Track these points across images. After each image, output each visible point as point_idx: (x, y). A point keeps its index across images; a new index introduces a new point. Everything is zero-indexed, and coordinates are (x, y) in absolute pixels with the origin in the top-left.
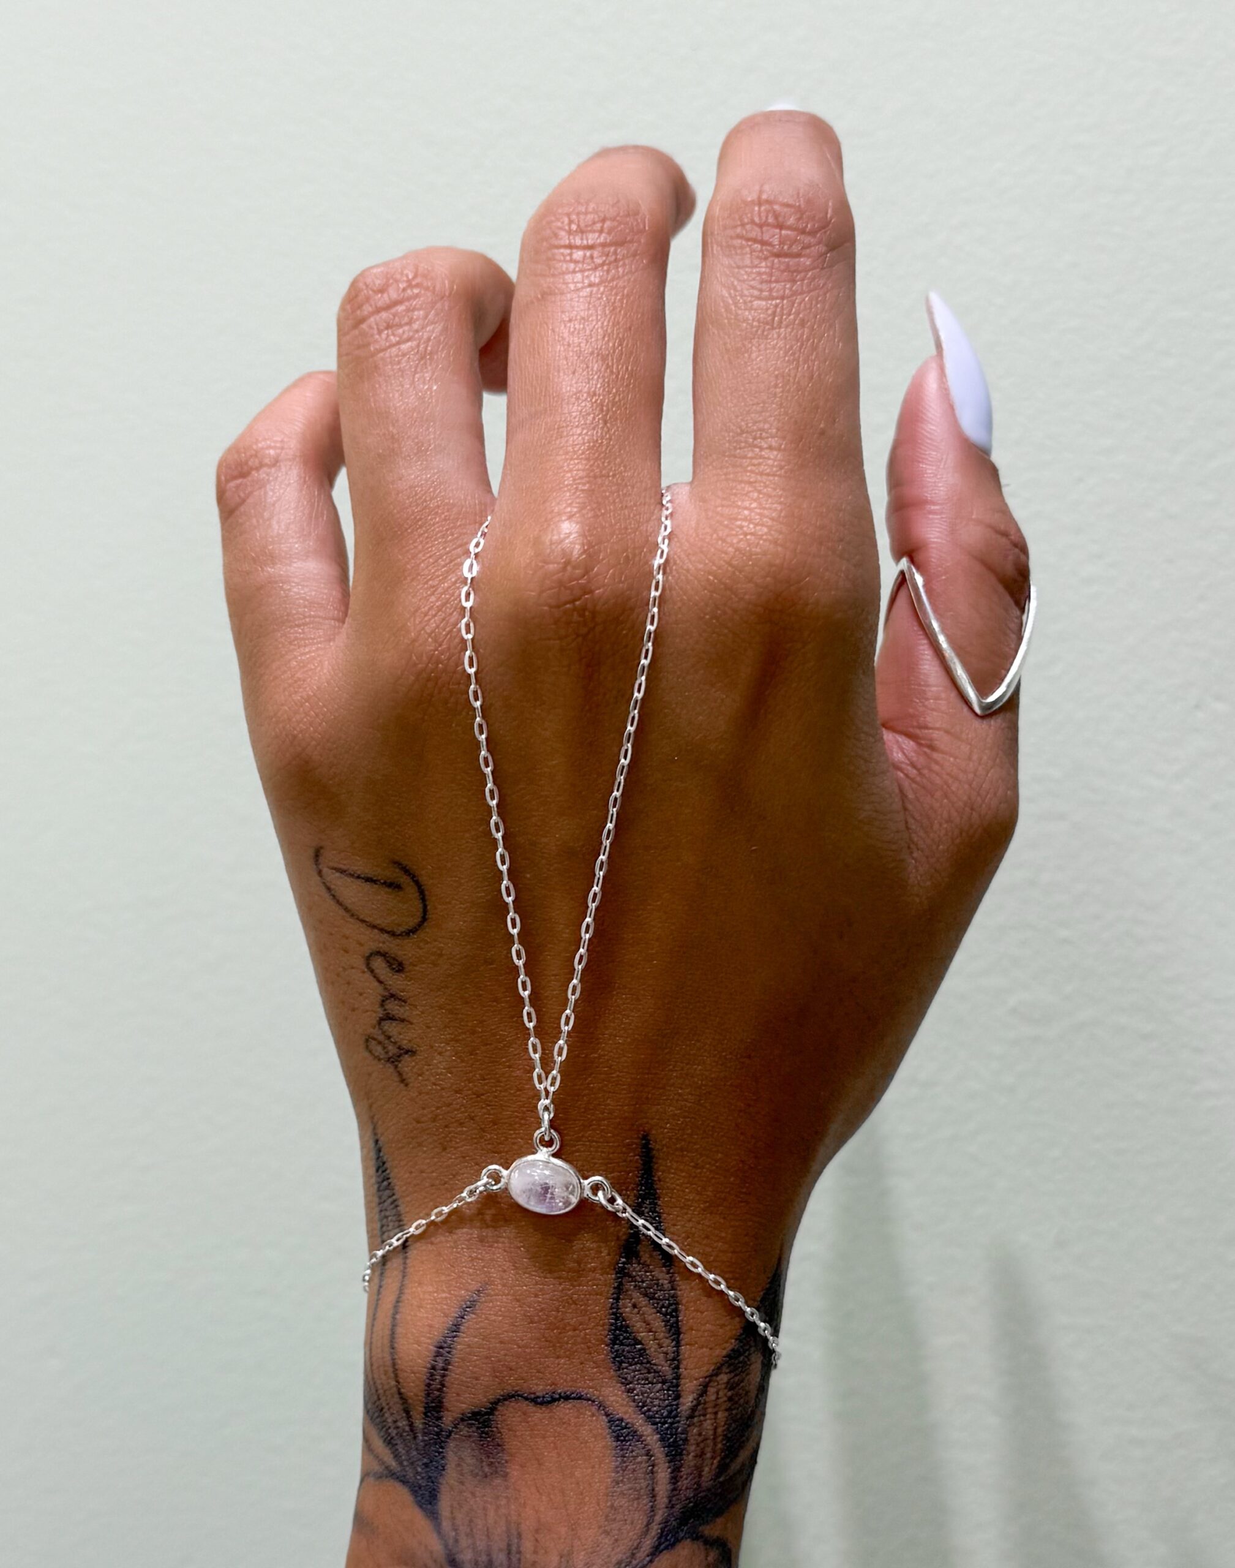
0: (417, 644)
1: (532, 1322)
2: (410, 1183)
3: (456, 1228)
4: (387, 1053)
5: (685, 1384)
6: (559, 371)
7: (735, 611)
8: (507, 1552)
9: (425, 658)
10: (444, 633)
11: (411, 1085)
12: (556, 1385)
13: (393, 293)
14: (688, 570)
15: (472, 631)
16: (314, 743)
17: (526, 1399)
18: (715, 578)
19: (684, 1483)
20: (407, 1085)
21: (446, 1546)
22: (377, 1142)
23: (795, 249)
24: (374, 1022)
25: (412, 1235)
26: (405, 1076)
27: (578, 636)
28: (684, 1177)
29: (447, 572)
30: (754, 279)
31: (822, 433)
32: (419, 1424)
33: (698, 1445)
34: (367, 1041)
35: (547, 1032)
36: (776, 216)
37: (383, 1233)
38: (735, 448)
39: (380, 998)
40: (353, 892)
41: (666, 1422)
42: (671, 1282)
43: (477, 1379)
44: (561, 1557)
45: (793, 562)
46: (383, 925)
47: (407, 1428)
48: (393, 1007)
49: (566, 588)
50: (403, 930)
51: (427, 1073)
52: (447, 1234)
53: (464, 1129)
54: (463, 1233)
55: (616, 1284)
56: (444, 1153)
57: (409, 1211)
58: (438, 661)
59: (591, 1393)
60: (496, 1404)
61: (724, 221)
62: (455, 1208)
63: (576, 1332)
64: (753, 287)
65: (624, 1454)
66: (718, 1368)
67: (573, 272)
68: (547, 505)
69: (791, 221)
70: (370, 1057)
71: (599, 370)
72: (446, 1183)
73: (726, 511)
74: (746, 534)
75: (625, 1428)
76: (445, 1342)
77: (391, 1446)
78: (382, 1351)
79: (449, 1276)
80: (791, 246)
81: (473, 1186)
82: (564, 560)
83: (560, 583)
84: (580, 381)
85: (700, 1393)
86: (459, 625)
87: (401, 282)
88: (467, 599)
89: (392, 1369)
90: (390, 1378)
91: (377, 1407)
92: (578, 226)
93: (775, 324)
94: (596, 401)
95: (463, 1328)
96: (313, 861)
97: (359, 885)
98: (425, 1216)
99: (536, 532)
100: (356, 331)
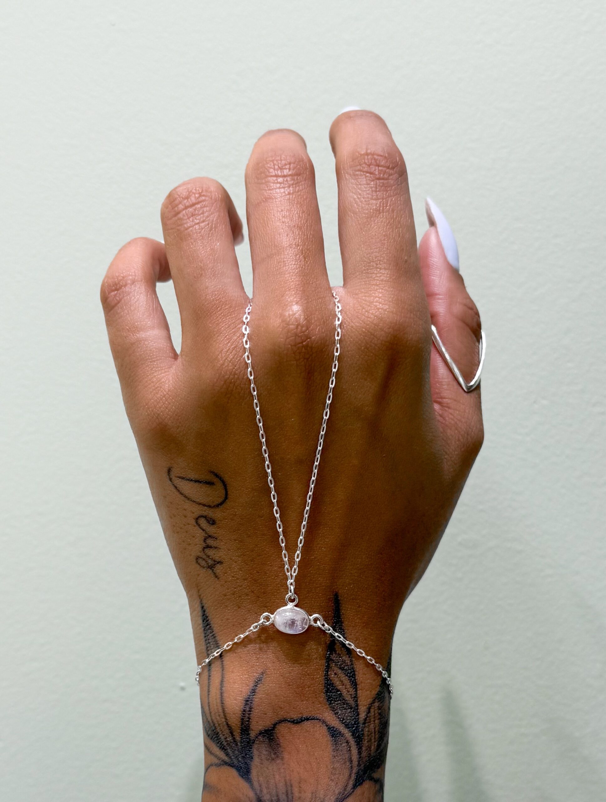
0: (224, 366)
1: (289, 685)
2: (221, 626)
3: (248, 645)
4: (208, 564)
5: (360, 708)
6: (280, 235)
7: (376, 345)
8: (286, 794)
9: (228, 373)
10: (237, 360)
11: (221, 578)
12: (302, 714)
13: (193, 199)
14: (352, 327)
15: (250, 359)
16: (168, 417)
17: (289, 721)
18: (366, 330)
19: (364, 754)
20: (218, 578)
21: (256, 794)
22: (203, 607)
23: (386, 176)
24: (201, 549)
25: (225, 650)
26: (217, 574)
27: (305, 359)
28: (354, 612)
29: (234, 332)
30: (368, 190)
31: (406, 261)
32: (238, 738)
33: (368, 736)
34: (197, 559)
35: (291, 549)
36: (375, 161)
37: (208, 651)
38: (368, 269)
39: (203, 538)
40: (187, 488)
41: (354, 727)
42: (351, 661)
43: (266, 714)
44: (312, 794)
46: (205, 503)
47: (232, 741)
48: (210, 542)
49: (298, 336)
50: (215, 504)
51: (229, 572)
52: (243, 648)
53: (249, 597)
54: (251, 647)
55: (326, 665)
56: (239, 609)
57: (222, 639)
58: (235, 374)
59: (319, 716)
60: (275, 725)
61: (351, 163)
62: (247, 635)
63: (310, 688)
64: (368, 194)
65: (336, 743)
66: (374, 700)
67: (279, 188)
68: (284, 298)
69: (383, 163)
70: (199, 567)
71: (299, 234)
72: (240, 624)
73: (367, 299)
74: (378, 309)
75: (335, 731)
76: (249, 698)
77: (224, 750)
78: (217, 706)
79: (247, 667)
80: (384, 175)
81: (256, 624)
82: (296, 324)
83: (296, 335)
84: (291, 239)
85: (367, 712)
86: (244, 356)
87: (196, 194)
88: (246, 344)
89: (222, 714)
90: (222, 718)
91: (215, 732)
92: (278, 166)
93: (381, 211)
94: (299, 249)
95: (257, 691)
96: (167, 474)
97: (192, 483)
98: (231, 640)
99: (281, 311)
100: (176, 218)
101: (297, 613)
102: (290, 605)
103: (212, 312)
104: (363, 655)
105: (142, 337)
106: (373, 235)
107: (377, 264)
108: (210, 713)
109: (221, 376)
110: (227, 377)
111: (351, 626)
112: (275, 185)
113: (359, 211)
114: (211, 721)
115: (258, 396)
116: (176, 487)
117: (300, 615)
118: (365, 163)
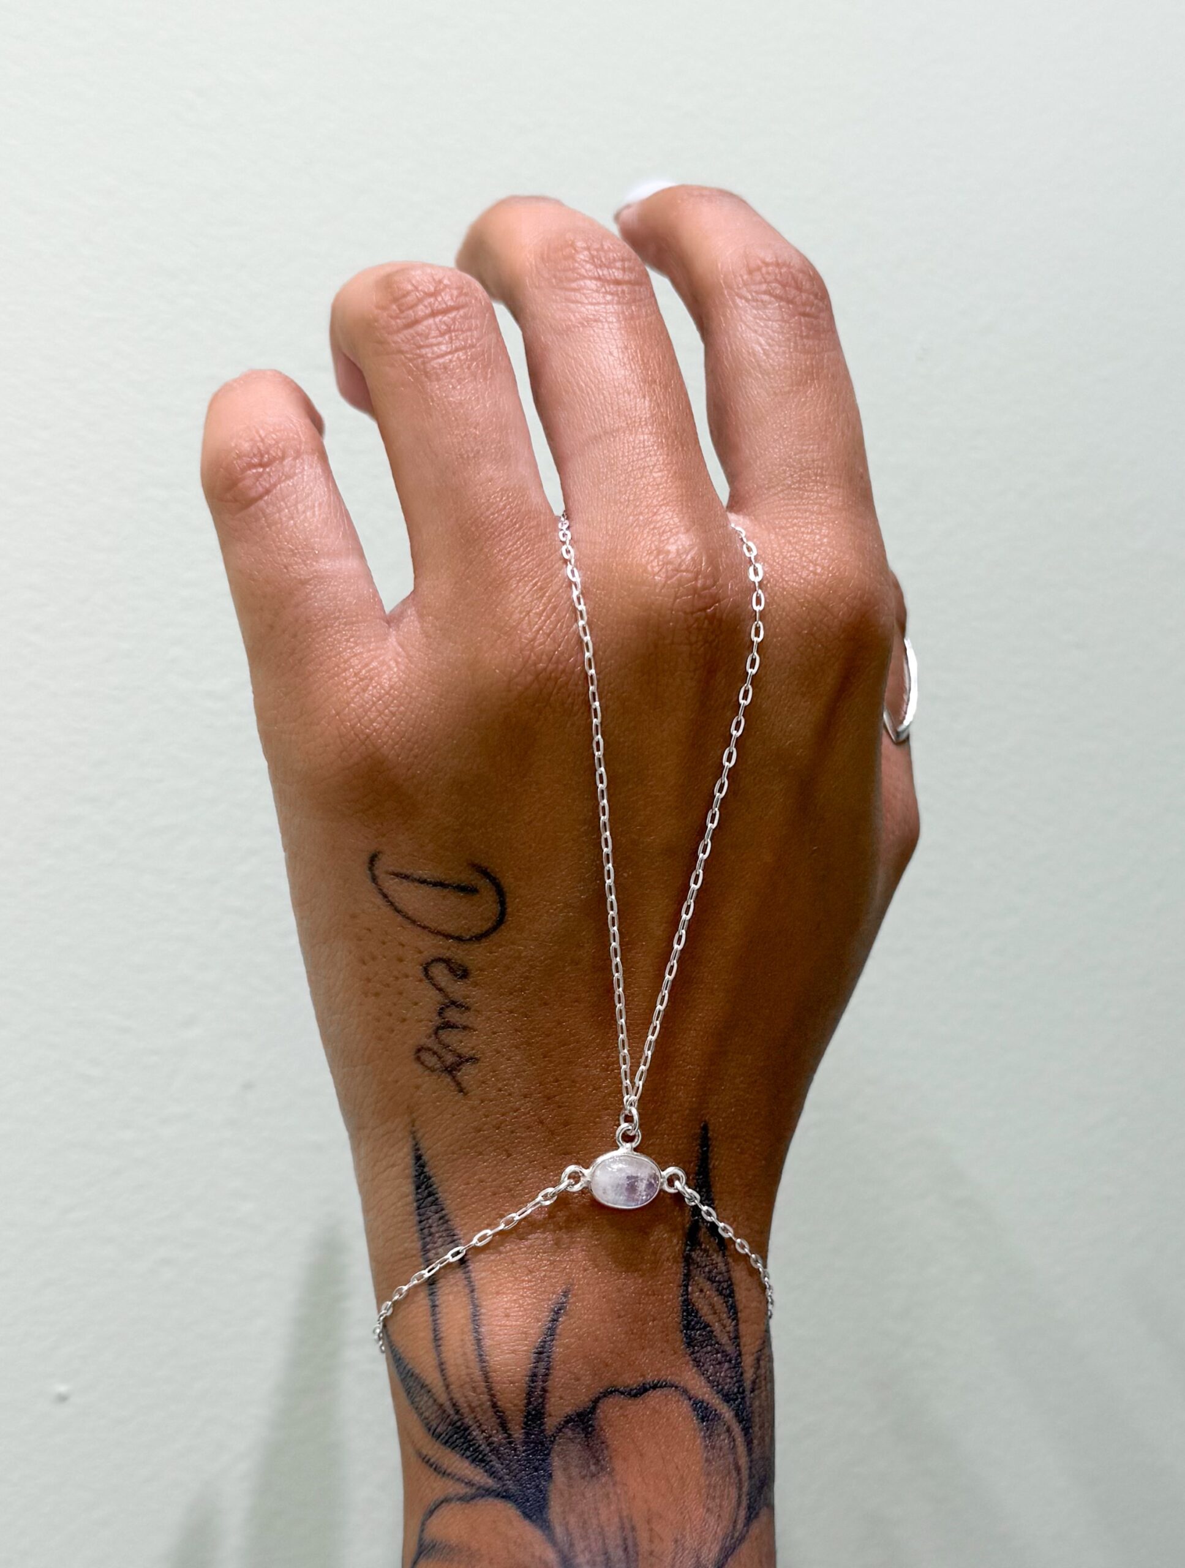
1: (619, 1317)
2: (466, 1195)
3: (529, 1234)
4: (443, 1063)
5: (746, 1361)
8: (623, 1546)
9: (544, 657)
10: (562, 633)
11: (471, 1094)
12: (644, 1376)
16: (390, 741)
17: (622, 1393)
20: (465, 1094)
21: (560, 1552)
22: (418, 1158)
23: (814, 311)
24: (430, 1031)
25: (475, 1248)
26: (464, 1085)
27: (706, 642)
28: (733, 1163)
30: (787, 333)
32: (518, 1434)
33: (760, 1416)
34: (419, 1050)
35: (638, 1030)
36: (795, 279)
37: (429, 1251)
39: (438, 1006)
40: (411, 897)
41: (737, 1399)
42: (727, 1264)
43: (578, 1379)
46: (449, 931)
47: (504, 1441)
48: (453, 1015)
50: (474, 934)
51: (493, 1079)
52: (518, 1242)
53: (532, 1133)
54: (535, 1238)
55: (685, 1271)
56: (509, 1160)
57: (465, 1224)
58: (558, 662)
59: (675, 1379)
60: (596, 1402)
61: (744, 277)
62: (528, 1215)
63: (656, 1322)
64: (787, 339)
65: (710, 1434)
66: (764, 1342)
67: (612, 304)
68: (659, 517)
70: (420, 1068)
74: (833, 560)
75: (706, 1408)
76: (543, 1347)
77: (482, 1465)
78: (467, 1367)
79: (530, 1281)
80: (811, 308)
81: (550, 1190)
82: (696, 569)
83: (695, 591)
84: (652, 404)
85: (756, 1366)
88: (580, 602)
89: (483, 1384)
90: (482, 1393)
91: (458, 1428)
92: (601, 261)
93: (814, 375)
95: (558, 1331)
96: (366, 866)
97: (424, 890)
98: (488, 1226)
99: (656, 543)
100: (411, 331)
101: (640, 1165)
102: (625, 1148)
103: (504, 532)
104: (746, 1250)
105: (326, 570)
107: (816, 475)
108: (447, 1386)
109: (530, 662)
110: (542, 665)
111: (726, 1192)
114: (448, 1404)
115: (601, 711)
116: (385, 896)
117: (645, 1167)
118: (776, 280)
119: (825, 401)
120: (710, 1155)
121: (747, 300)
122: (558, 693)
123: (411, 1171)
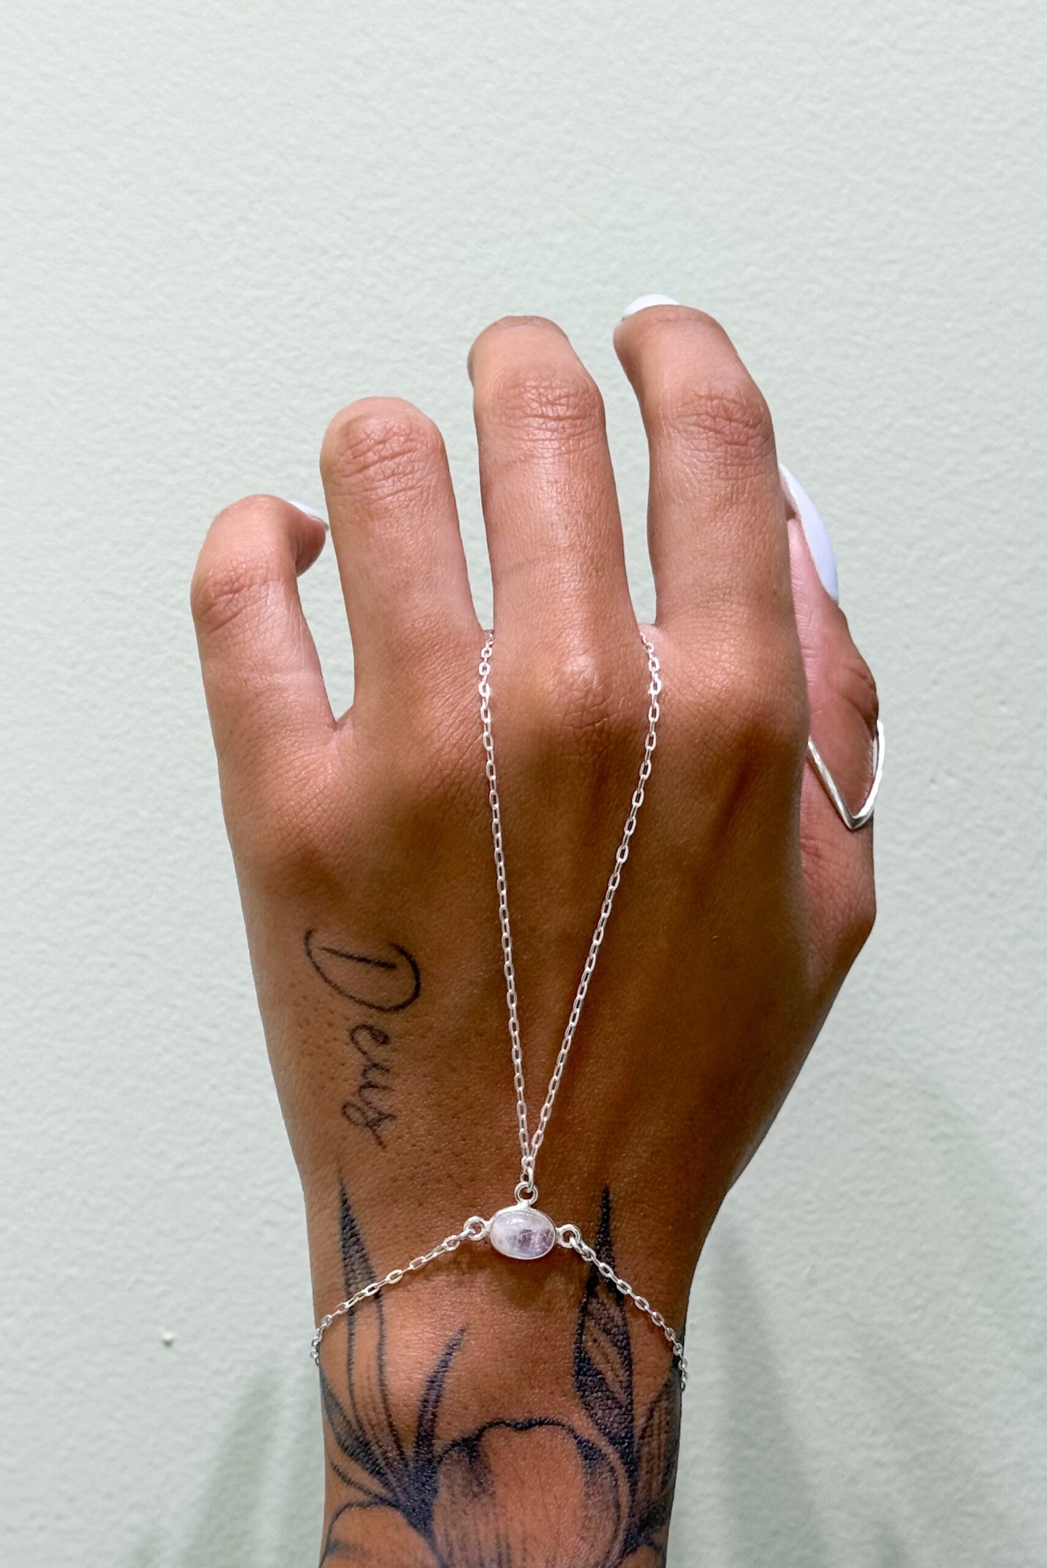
0: (443, 753)
1: (511, 1357)
2: (383, 1238)
3: (434, 1276)
4: (366, 1118)
5: (637, 1409)
7: (721, 737)
8: (498, 1561)
10: (467, 744)
11: (389, 1147)
12: (532, 1413)
13: (395, 445)
14: (680, 702)
15: (492, 743)
16: (321, 835)
17: (508, 1425)
19: (641, 1495)
20: (384, 1147)
21: (440, 1559)
22: (345, 1202)
23: (742, 438)
24: (356, 1089)
25: (388, 1285)
26: (383, 1139)
27: (595, 752)
28: (635, 1226)
29: (464, 692)
30: (712, 461)
31: (775, 593)
32: (409, 1452)
33: (648, 1462)
34: (345, 1107)
35: (535, 1098)
36: (726, 410)
37: (350, 1285)
38: (708, 601)
39: (362, 1068)
40: (341, 971)
41: (624, 1443)
42: (624, 1319)
43: (466, 1408)
44: (547, 1562)
45: (767, 698)
46: (371, 1002)
47: (397, 1457)
48: (375, 1076)
49: (588, 712)
50: (393, 1005)
51: (408, 1135)
52: (425, 1281)
53: (442, 1186)
54: (440, 1279)
55: (580, 1322)
56: (420, 1209)
57: (382, 1264)
58: (462, 769)
59: (562, 1418)
60: (482, 1431)
61: (679, 409)
62: (434, 1259)
63: (547, 1365)
64: (711, 468)
65: (591, 1473)
66: (660, 1395)
67: (550, 440)
68: (561, 640)
69: (738, 415)
70: (347, 1122)
71: (586, 527)
72: (421, 1236)
73: (708, 654)
74: (729, 674)
75: (591, 1448)
76: (435, 1376)
77: (378, 1476)
78: (370, 1390)
79: (432, 1318)
80: (739, 436)
81: (454, 1237)
82: (585, 689)
83: (584, 708)
84: (573, 535)
85: (648, 1416)
86: (480, 738)
87: (402, 435)
88: (486, 716)
89: (382, 1405)
90: (380, 1413)
91: (361, 1442)
92: (547, 399)
93: (734, 500)
94: (588, 553)
95: (451, 1364)
96: (302, 942)
97: (351, 964)
98: (401, 1267)
99: (555, 664)
100: (360, 476)
101: (535, 1220)
102: (523, 1204)
103: (424, 653)
104: (647, 1308)
106: (719, 541)
107: (725, 594)
108: (354, 1405)
109: (436, 769)
110: (446, 772)
111: (627, 1252)
112: (541, 432)
113: (694, 497)
114: (353, 1421)
115: (500, 813)
116: (318, 969)
117: (541, 1223)
118: (707, 413)
119: (742, 524)
120: (612, 1217)
121: (679, 431)
122: (461, 796)
123: (338, 1214)
